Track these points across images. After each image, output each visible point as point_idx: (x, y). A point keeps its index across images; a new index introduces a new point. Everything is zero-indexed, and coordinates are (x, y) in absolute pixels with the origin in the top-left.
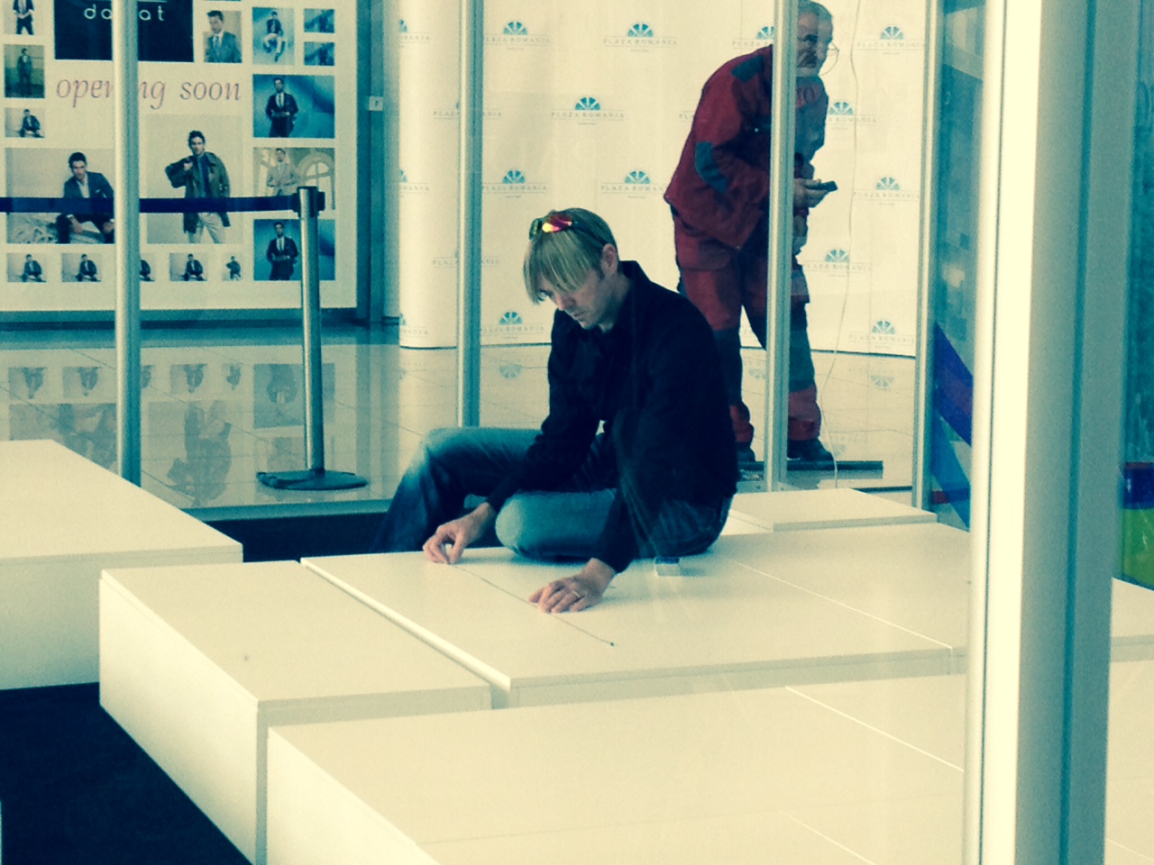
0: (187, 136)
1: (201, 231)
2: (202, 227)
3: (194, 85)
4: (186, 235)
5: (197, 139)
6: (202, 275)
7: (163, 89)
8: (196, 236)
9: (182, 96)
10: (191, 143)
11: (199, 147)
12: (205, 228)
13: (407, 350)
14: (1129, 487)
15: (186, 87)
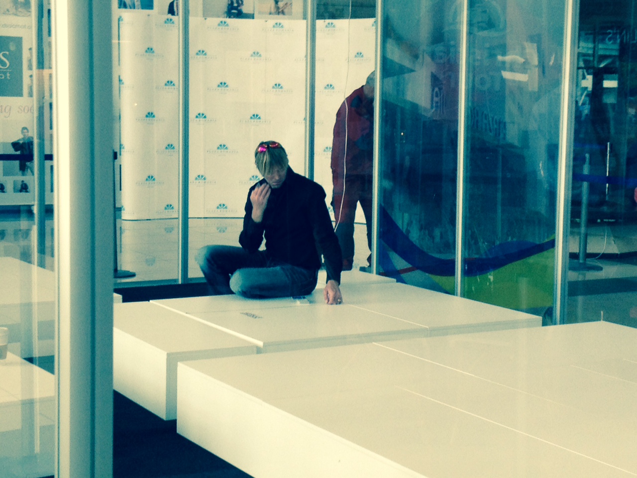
0: (21, 129)
1: (27, 170)
2: (28, 169)
3: (23, 107)
4: (20, 173)
5: (25, 131)
6: (28, 190)
7: (10, 109)
8: (26, 172)
9: (18, 112)
10: (22, 132)
11: (26, 134)
12: (29, 170)
13: (125, 221)
14: (466, 268)
15: (21, 107)
